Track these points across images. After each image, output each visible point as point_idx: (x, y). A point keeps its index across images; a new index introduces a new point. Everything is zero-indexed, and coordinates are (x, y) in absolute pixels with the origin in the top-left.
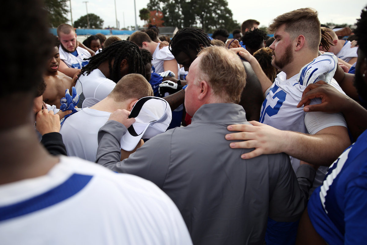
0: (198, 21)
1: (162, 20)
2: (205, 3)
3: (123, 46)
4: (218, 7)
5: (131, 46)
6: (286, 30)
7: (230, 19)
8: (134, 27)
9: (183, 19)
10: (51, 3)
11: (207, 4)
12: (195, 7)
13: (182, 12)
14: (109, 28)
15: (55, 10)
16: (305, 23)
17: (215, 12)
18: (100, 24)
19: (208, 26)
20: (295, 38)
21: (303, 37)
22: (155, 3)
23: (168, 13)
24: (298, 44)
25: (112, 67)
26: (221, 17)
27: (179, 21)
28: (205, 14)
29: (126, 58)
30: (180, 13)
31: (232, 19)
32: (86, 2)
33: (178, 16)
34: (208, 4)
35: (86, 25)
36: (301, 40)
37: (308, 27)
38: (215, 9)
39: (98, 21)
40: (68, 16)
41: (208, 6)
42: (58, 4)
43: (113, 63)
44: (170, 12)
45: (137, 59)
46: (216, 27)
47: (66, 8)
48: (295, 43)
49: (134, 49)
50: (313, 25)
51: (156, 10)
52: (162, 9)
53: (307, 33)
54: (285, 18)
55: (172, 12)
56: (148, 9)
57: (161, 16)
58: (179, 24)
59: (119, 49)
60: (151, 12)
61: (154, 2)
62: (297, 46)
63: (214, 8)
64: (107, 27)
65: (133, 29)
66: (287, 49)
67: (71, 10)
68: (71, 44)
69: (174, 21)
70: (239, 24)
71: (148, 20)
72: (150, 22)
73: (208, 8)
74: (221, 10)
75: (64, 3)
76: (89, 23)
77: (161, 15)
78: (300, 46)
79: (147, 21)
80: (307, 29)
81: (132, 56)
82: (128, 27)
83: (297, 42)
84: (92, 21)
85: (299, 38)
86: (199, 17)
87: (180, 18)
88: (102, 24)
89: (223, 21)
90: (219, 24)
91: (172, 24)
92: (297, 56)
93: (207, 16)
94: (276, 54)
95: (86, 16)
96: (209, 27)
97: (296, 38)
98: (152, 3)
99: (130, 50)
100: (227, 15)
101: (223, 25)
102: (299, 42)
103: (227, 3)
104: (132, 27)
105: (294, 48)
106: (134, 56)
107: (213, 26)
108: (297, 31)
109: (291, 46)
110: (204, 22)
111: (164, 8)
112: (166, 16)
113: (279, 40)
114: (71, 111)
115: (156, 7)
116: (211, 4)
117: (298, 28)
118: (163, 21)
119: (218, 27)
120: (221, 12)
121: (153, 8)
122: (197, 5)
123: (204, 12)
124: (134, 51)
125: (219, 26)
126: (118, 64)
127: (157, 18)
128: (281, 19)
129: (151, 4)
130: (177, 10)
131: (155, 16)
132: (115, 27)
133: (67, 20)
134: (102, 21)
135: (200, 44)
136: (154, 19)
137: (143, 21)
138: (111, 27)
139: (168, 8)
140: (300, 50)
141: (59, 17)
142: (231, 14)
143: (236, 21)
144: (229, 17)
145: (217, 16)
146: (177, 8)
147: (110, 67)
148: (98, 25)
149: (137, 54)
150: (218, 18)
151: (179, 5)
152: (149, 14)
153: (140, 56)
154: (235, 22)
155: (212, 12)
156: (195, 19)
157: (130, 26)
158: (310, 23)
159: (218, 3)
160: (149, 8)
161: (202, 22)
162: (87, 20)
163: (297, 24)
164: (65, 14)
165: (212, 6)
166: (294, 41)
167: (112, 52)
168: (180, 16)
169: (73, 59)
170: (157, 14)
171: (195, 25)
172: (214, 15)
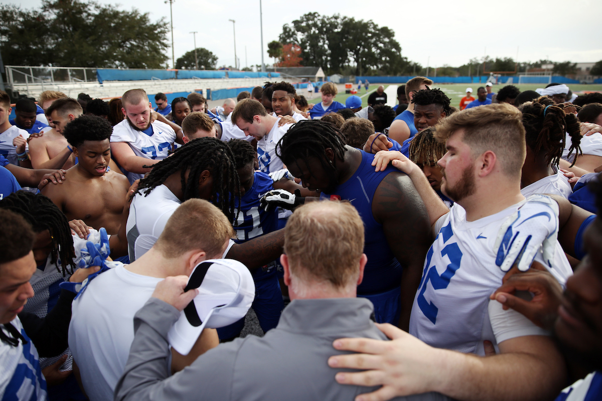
0: (352, 59)
1: (300, 56)
2: (362, 33)
3: (204, 149)
4: (379, 38)
5: (218, 149)
6: (465, 139)
7: (398, 56)
8: (260, 66)
9: (330, 55)
10: (145, 36)
11: (364, 34)
12: (347, 38)
13: (329, 46)
14: (223, 69)
15: (149, 45)
16: (497, 130)
17: (376, 45)
18: (213, 62)
19: (365, 65)
20: (479, 154)
21: (493, 155)
22: (291, 33)
23: (308, 48)
24: (484, 165)
25: (186, 181)
26: (384, 52)
27: (324, 58)
28: (361, 49)
29: (209, 167)
30: (326, 47)
31: (400, 55)
32: (194, 33)
33: (322, 52)
34: (366, 34)
35: (192, 64)
36: (490, 159)
37: (502, 138)
38: (376, 41)
39: (210, 58)
40: (168, 52)
41: (366, 37)
42: (155, 35)
43: (187, 175)
44: (311, 46)
45: (226, 169)
46: (378, 67)
47: (165, 41)
48: (479, 164)
49: (222, 153)
50: (511, 135)
51: (292, 43)
52: (300, 42)
53: (500, 147)
54: (464, 120)
55: (314, 46)
56: (280, 42)
57: (299, 52)
58: (324, 63)
59: (198, 153)
60: (284, 47)
61: (289, 32)
62: (482, 169)
63: (374, 39)
64: (222, 67)
65: (259, 69)
66: (465, 172)
67: (173, 44)
68: (142, 119)
69: (317, 58)
70: (410, 62)
71: (281, 58)
72: (283, 59)
73: (366, 40)
74: (384, 43)
75: (163, 35)
76: (197, 62)
77: (298, 49)
78: (488, 169)
79: (279, 59)
80: (500, 141)
81: (218, 164)
82: (252, 66)
83: (482, 161)
84: (202, 59)
85: (487, 156)
86: (352, 53)
87: (325, 55)
88: (215, 62)
89: (388, 59)
90: (381, 62)
91: (314, 62)
92: (483, 184)
93: (364, 51)
94: (447, 177)
95: (193, 52)
96: (367, 66)
97: (481, 155)
98: (287, 34)
99: (216, 154)
100: (394, 50)
101: (387, 64)
102: (485, 163)
103: (394, 32)
104: (258, 66)
105: (478, 172)
106: (221, 165)
107: (373, 66)
108: (484, 143)
109: (472, 167)
110: (360, 60)
111: (303, 40)
112: (306, 51)
113: (453, 155)
114: (98, 268)
115: (292, 39)
116: (370, 35)
117: (485, 138)
118: (301, 59)
119: (380, 66)
120: (385, 46)
121: (288, 41)
122: (350, 36)
123: (360, 45)
124: (221, 157)
125: (382, 65)
126: (195, 177)
127: (293, 54)
128: (457, 121)
129: (285, 34)
130: (321, 44)
131: (290, 51)
132: (234, 66)
133: (166, 58)
134: (215, 59)
135: (326, 148)
136: (289, 56)
137: (273, 58)
138: (227, 66)
139: (308, 40)
140: (487, 175)
141: (156, 54)
142: (398, 48)
143: (406, 58)
144: (396, 53)
145: (379, 51)
146: (321, 41)
147: (183, 181)
148: (209, 63)
149: (227, 160)
150: (379, 54)
151: (325, 37)
152: (281, 49)
153: (231, 163)
154: (405, 60)
155: (372, 45)
156: (347, 55)
157: (255, 65)
158: (507, 132)
159: (380, 33)
160: (282, 40)
161: (356, 60)
162: (194, 57)
163: (483, 132)
164: (164, 49)
165: (371, 38)
166: (477, 160)
167: (186, 159)
168: (326, 51)
169: (145, 140)
170: (293, 48)
171: (347, 64)
172: (374, 50)
